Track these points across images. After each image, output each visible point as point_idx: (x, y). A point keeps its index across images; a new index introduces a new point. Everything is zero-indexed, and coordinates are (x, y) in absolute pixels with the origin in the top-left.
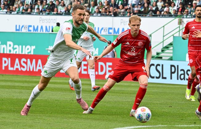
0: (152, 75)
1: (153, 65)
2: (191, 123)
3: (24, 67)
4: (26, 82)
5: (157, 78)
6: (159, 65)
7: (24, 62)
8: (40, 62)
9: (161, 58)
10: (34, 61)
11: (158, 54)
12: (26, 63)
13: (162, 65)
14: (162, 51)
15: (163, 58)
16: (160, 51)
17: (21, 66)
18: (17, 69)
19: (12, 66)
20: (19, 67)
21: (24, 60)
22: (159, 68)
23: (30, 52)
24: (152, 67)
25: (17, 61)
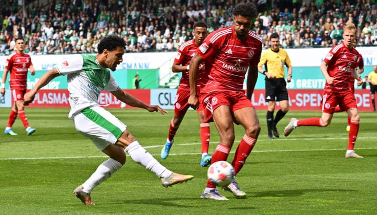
0: (162, 103)
1: (162, 93)
2: (193, 142)
3: (51, 100)
4: (51, 113)
5: (166, 105)
6: (167, 93)
7: (51, 96)
8: (64, 95)
9: (168, 87)
10: (59, 95)
11: (166, 84)
12: (52, 97)
13: (170, 94)
14: (170, 81)
15: (171, 87)
16: (167, 81)
17: (49, 99)
18: (45, 102)
19: (41, 99)
20: (46, 100)
21: (50, 94)
22: (168, 96)
23: (55, 87)
24: (162, 95)
25: (45, 95)
